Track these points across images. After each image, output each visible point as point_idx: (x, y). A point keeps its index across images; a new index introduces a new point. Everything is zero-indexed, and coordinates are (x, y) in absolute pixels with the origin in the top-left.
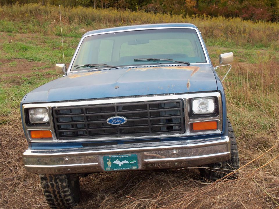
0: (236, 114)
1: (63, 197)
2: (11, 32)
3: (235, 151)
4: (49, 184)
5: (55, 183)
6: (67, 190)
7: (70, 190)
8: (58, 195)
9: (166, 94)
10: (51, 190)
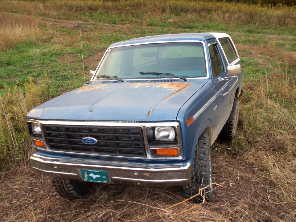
0: (269, 110)
1: (67, 191)
2: (115, 23)
3: (204, 173)
4: (55, 180)
5: (60, 180)
6: (69, 187)
7: (72, 186)
8: (63, 190)
9: (129, 121)
10: (57, 185)
